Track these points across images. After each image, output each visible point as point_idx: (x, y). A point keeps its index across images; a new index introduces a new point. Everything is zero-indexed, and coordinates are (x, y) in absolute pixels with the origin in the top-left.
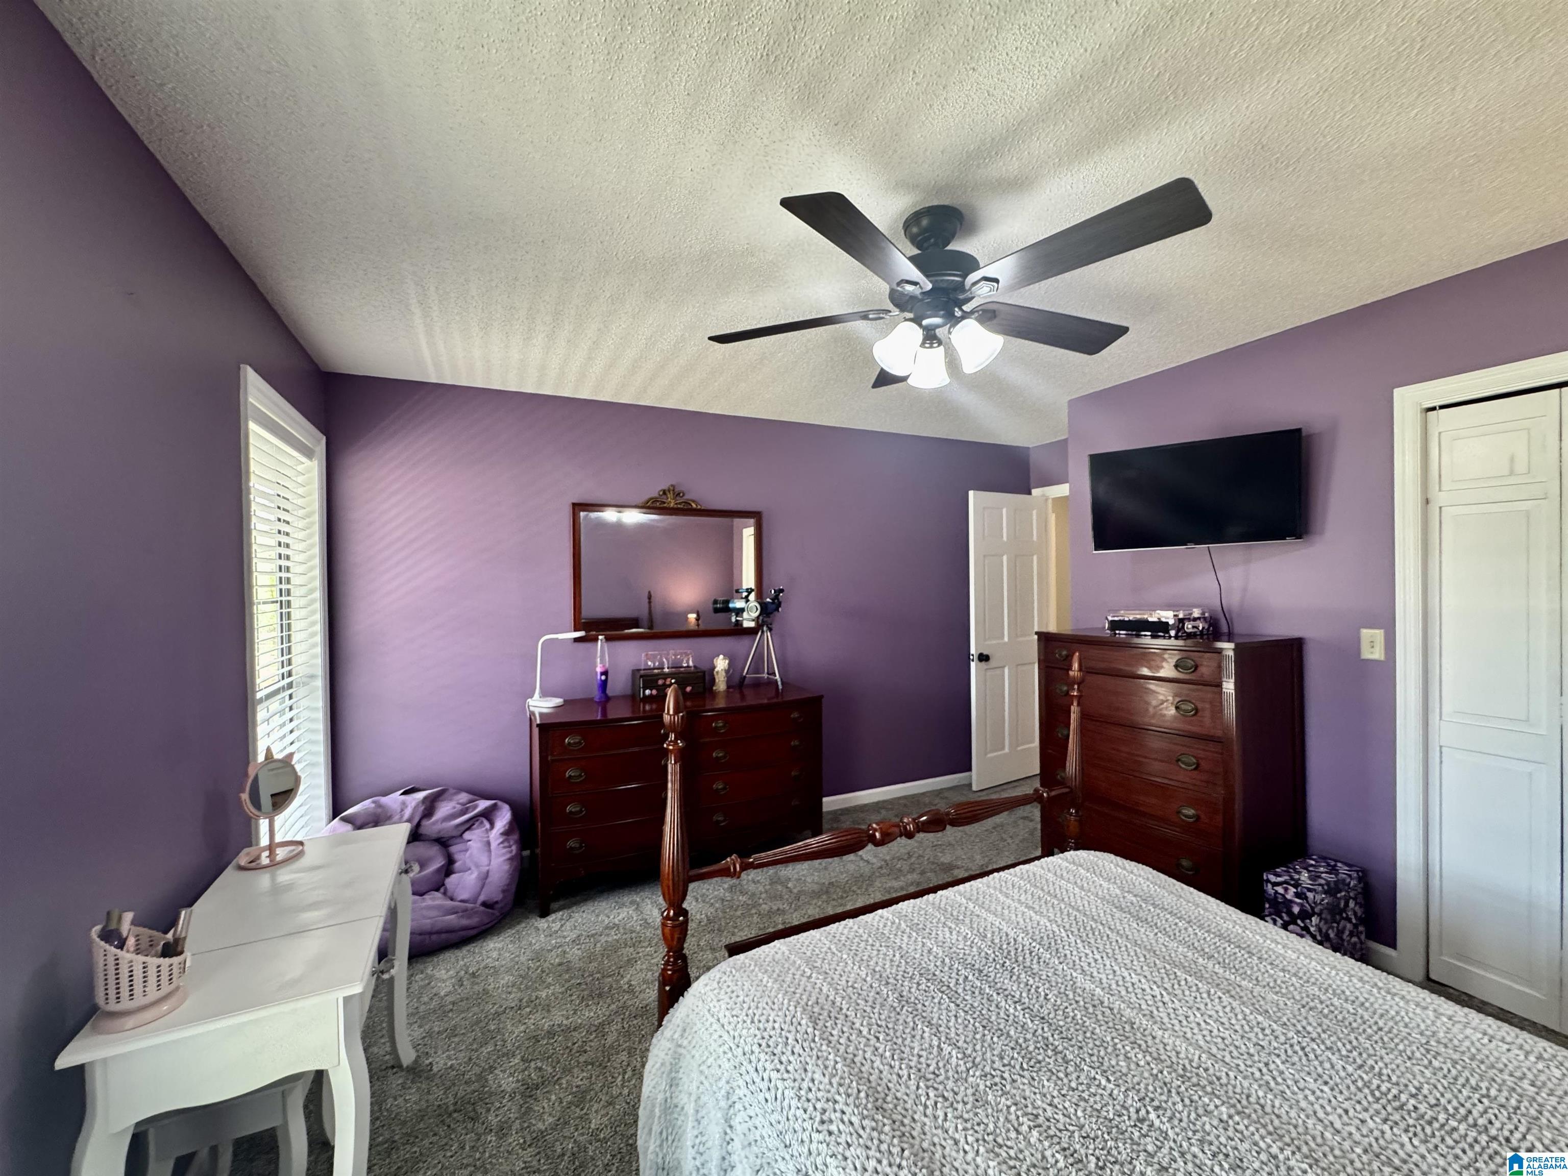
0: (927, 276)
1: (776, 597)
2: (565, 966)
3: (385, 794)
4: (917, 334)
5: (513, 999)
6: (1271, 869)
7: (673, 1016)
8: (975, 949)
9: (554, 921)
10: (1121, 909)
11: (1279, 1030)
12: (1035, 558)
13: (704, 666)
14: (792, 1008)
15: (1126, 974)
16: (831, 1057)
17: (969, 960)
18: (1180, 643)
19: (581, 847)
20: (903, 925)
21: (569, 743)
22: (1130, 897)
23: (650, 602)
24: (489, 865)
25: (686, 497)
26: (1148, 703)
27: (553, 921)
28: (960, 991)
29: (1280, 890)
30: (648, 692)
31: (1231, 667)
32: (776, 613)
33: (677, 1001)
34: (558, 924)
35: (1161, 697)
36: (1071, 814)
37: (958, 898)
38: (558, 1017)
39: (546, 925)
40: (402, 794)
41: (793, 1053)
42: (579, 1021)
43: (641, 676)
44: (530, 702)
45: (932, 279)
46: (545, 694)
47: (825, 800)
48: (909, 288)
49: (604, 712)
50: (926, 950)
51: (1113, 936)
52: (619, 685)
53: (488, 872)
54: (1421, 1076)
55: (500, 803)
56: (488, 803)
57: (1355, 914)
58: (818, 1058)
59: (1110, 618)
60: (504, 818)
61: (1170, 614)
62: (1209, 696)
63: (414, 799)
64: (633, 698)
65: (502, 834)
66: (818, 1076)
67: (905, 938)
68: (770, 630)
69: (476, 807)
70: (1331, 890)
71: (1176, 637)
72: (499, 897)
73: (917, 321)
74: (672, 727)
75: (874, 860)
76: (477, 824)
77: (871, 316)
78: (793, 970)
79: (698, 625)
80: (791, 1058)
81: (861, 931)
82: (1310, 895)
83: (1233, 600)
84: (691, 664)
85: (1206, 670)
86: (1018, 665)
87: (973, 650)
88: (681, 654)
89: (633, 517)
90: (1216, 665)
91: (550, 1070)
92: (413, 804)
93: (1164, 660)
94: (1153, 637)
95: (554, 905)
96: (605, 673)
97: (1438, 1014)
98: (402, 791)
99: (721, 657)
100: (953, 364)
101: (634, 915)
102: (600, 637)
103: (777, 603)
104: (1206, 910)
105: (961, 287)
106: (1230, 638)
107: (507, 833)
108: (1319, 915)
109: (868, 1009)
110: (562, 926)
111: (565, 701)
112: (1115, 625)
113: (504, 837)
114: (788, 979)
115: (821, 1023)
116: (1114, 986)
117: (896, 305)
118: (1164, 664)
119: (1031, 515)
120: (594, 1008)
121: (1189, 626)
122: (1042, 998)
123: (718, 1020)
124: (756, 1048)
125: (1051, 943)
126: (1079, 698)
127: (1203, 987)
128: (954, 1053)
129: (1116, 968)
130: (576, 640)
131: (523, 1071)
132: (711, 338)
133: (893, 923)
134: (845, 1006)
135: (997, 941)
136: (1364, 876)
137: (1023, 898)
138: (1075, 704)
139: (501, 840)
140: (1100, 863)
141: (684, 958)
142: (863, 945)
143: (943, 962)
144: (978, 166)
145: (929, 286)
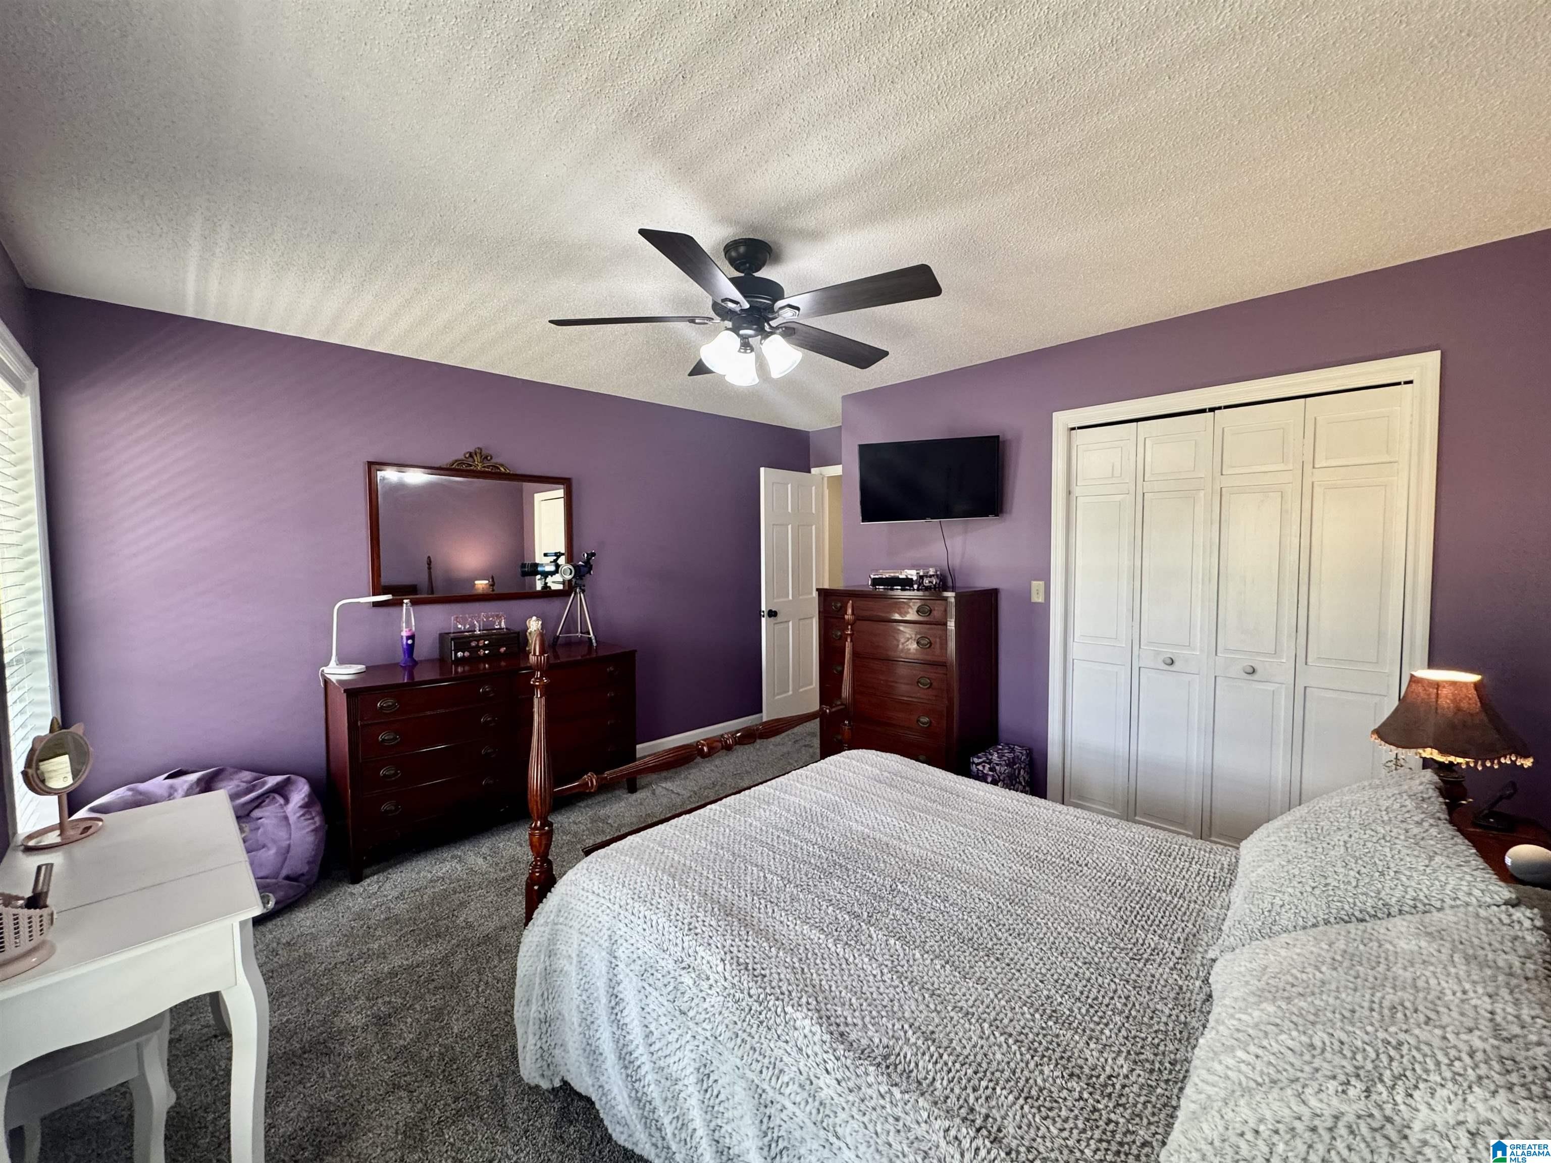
0: (745, 297)
1: (589, 559)
2: (392, 921)
3: (143, 781)
4: (736, 341)
5: (342, 955)
6: (975, 754)
7: (543, 909)
8: (783, 819)
9: (371, 884)
10: (880, 782)
11: (971, 833)
12: (814, 527)
13: (516, 628)
14: (654, 872)
15: (884, 818)
16: (690, 894)
17: (780, 825)
18: (920, 593)
19: (397, 809)
20: (729, 812)
21: (382, 707)
22: (886, 774)
23: (429, 568)
24: (290, 838)
25: (494, 461)
26: (898, 641)
27: (369, 885)
28: (775, 844)
29: (980, 767)
30: (460, 654)
31: (953, 611)
32: (588, 575)
33: (545, 896)
34: (376, 886)
35: (908, 636)
36: (845, 725)
37: (768, 789)
38: (397, 961)
39: (362, 889)
40: (166, 778)
41: (660, 897)
42: (421, 959)
43: (452, 639)
44: (326, 670)
45: (750, 299)
46: (343, 661)
47: (638, 746)
48: (731, 305)
49: (411, 676)
50: (748, 824)
51: (875, 798)
52: (425, 649)
53: (289, 846)
54: (1042, 842)
55: (293, 776)
56: (279, 778)
57: (1024, 778)
58: (680, 896)
59: (872, 576)
60: (300, 793)
61: (914, 572)
62: (940, 632)
63: (186, 782)
64: (442, 661)
65: (301, 807)
66: (681, 906)
67: (732, 820)
68: (583, 591)
69: (264, 783)
70: (1010, 764)
71: (918, 590)
72: (306, 869)
73: (735, 330)
74: (538, 667)
75: (684, 792)
76: (267, 801)
77: (697, 321)
78: (648, 851)
79: (493, 590)
80: (660, 900)
81: (697, 820)
82: (998, 768)
83: (956, 562)
84: (503, 625)
85: (937, 614)
86: (800, 619)
87: (763, 608)
88: (492, 616)
89: (416, 477)
90: (943, 609)
91: (400, 1001)
92: (186, 787)
93: (910, 607)
94: (902, 590)
95: (367, 871)
96: (412, 637)
97: (1054, 811)
98: (166, 775)
99: (534, 618)
100: (762, 366)
101: (458, 866)
102: (405, 601)
103: (588, 565)
104: (933, 775)
105: (770, 309)
106: (953, 589)
107: (307, 806)
108: (1003, 781)
109: (711, 864)
110: (380, 887)
111: (367, 668)
112: (876, 582)
113: (305, 810)
114: (646, 857)
115: (678, 877)
116: (876, 826)
117: (718, 314)
118: (910, 610)
119: (811, 490)
120: (434, 946)
121: (926, 581)
122: (830, 840)
123: (594, 892)
124: (630, 901)
125: (835, 808)
126: (851, 635)
127: (930, 818)
128: (775, 878)
129: (877, 816)
130: (376, 604)
131: (371, 1007)
132: (551, 322)
133: (721, 811)
134: (693, 865)
135: (798, 811)
136: (1030, 753)
137: (814, 784)
138: (849, 640)
139: (301, 813)
140: (866, 756)
141: (550, 863)
142: (700, 828)
143: (761, 829)
144: (786, 218)
145: (746, 306)
